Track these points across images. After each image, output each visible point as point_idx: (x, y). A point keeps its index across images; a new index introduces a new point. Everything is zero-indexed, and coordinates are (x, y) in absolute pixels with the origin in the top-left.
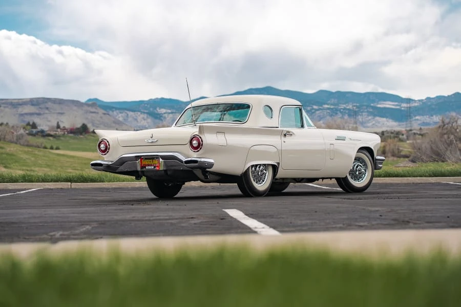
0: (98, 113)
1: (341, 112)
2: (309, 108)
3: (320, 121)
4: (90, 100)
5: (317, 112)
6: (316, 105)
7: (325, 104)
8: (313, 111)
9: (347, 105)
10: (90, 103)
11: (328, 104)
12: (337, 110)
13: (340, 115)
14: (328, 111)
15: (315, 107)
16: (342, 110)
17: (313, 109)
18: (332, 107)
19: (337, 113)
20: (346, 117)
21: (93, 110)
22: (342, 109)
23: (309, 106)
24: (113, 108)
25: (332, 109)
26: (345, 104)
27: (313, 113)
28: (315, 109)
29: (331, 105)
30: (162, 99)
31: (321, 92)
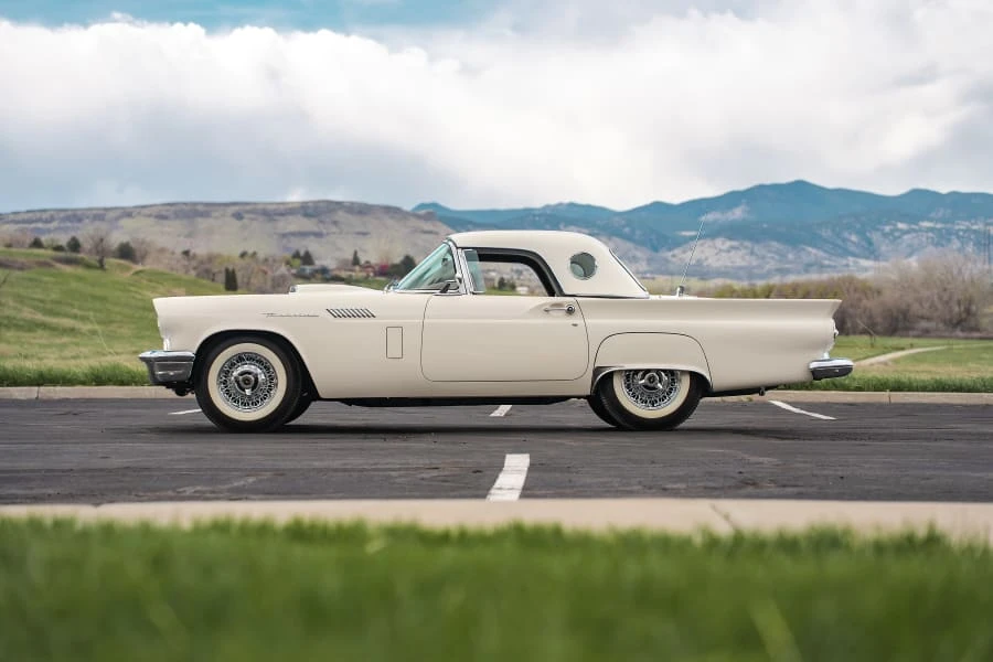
0: (436, 233)
1: (958, 237)
2: (887, 229)
3: (910, 255)
4: (422, 206)
5: (906, 237)
6: (901, 222)
7: (923, 220)
8: (897, 234)
9: (973, 221)
10: (423, 212)
11: (931, 220)
12: (949, 232)
13: (956, 244)
14: (930, 234)
15: (901, 226)
16: (961, 233)
17: (898, 230)
18: (939, 226)
19: (949, 241)
20: (970, 248)
21: (427, 226)
22: (959, 230)
23: (887, 224)
24: (470, 223)
25: (940, 230)
26: (968, 219)
27: (899, 237)
28: (901, 230)
29: (937, 221)
30: (572, 205)
31: (917, 194)
